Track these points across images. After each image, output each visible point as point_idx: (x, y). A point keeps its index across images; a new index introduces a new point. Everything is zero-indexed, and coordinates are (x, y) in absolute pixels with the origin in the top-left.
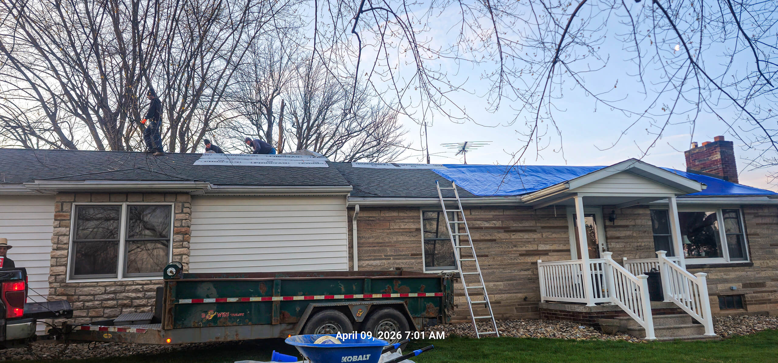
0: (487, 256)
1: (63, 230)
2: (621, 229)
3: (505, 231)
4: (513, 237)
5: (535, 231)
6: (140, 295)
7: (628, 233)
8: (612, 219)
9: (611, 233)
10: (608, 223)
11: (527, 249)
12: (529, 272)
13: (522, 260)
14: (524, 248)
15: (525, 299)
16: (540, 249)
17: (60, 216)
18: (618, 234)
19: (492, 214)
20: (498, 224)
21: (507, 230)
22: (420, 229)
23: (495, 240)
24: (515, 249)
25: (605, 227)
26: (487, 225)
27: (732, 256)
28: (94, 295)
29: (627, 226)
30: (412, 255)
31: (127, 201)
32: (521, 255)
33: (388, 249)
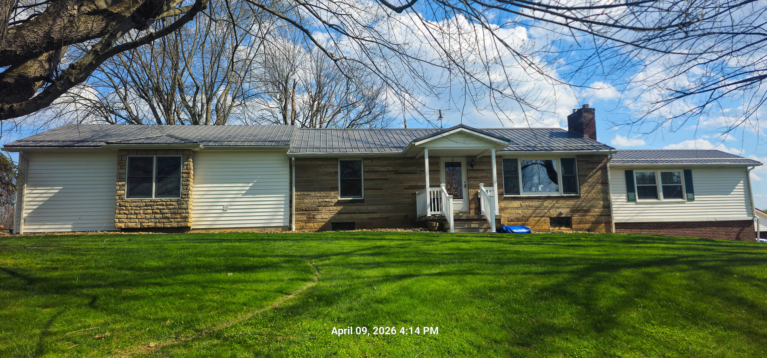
0: (382, 189)
1: (122, 171)
2: (479, 172)
3: (395, 174)
4: (400, 177)
5: (416, 173)
6: (164, 207)
7: (484, 175)
8: (472, 166)
9: (472, 174)
10: (470, 168)
11: (410, 185)
12: (410, 200)
13: (406, 191)
14: (408, 184)
15: (406, 216)
16: (418, 184)
17: (120, 163)
18: (476, 175)
19: (385, 163)
20: (390, 169)
21: (397, 172)
22: (337, 172)
23: (388, 179)
24: (401, 184)
25: (468, 170)
26: (382, 169)
27: (565, 192)
28: (140, 207)
29: (484, 170)
30: (331, 188)
31: (156, 154)
32: (405, 189)
33: (315, 184)
